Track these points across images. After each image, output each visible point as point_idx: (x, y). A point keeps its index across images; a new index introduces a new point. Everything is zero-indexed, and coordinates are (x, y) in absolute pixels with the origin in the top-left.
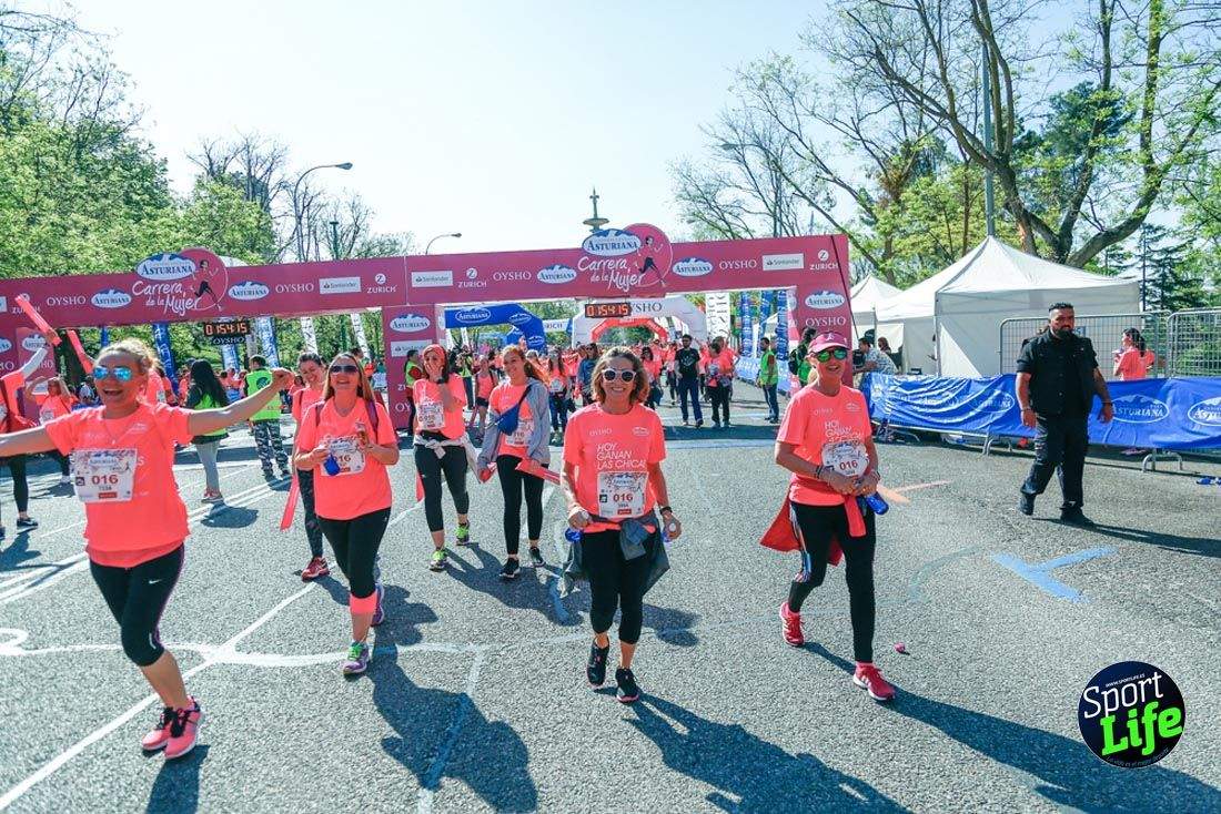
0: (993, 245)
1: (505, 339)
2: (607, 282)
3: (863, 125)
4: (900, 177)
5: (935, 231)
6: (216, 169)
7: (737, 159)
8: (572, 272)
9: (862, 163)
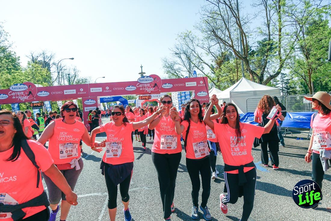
0: (244, 79)
2: (144, 90)
3: (210, 49)
4: (220, 62)
5: (230, 76)
6: (34, 59)
7: (179, 57)
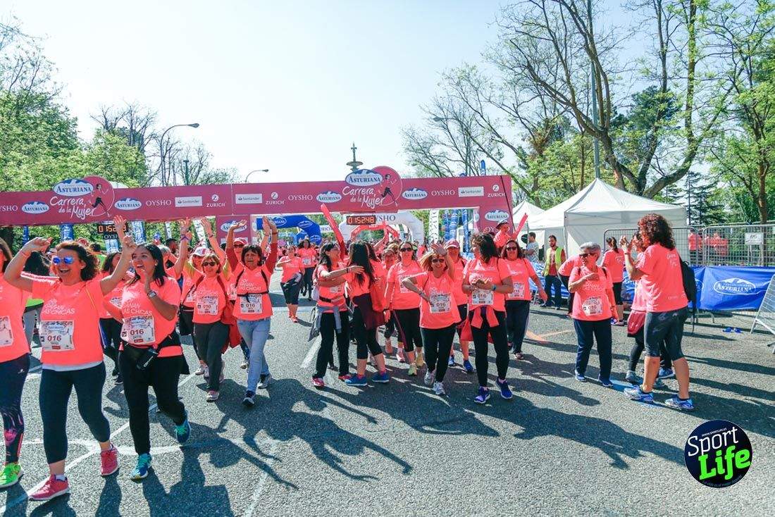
0: (599, 184)
1: (295, 237)
2: (361, 203)
3: (520, 109)
4: (543, 141)
5: (565, 174)
6: (109, 125)
7: (443, 127)
8: (339, 196)
9: (519, 131)
